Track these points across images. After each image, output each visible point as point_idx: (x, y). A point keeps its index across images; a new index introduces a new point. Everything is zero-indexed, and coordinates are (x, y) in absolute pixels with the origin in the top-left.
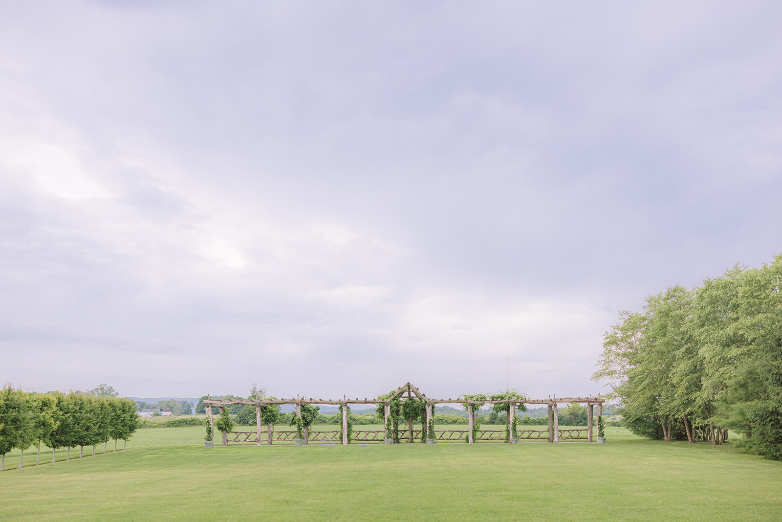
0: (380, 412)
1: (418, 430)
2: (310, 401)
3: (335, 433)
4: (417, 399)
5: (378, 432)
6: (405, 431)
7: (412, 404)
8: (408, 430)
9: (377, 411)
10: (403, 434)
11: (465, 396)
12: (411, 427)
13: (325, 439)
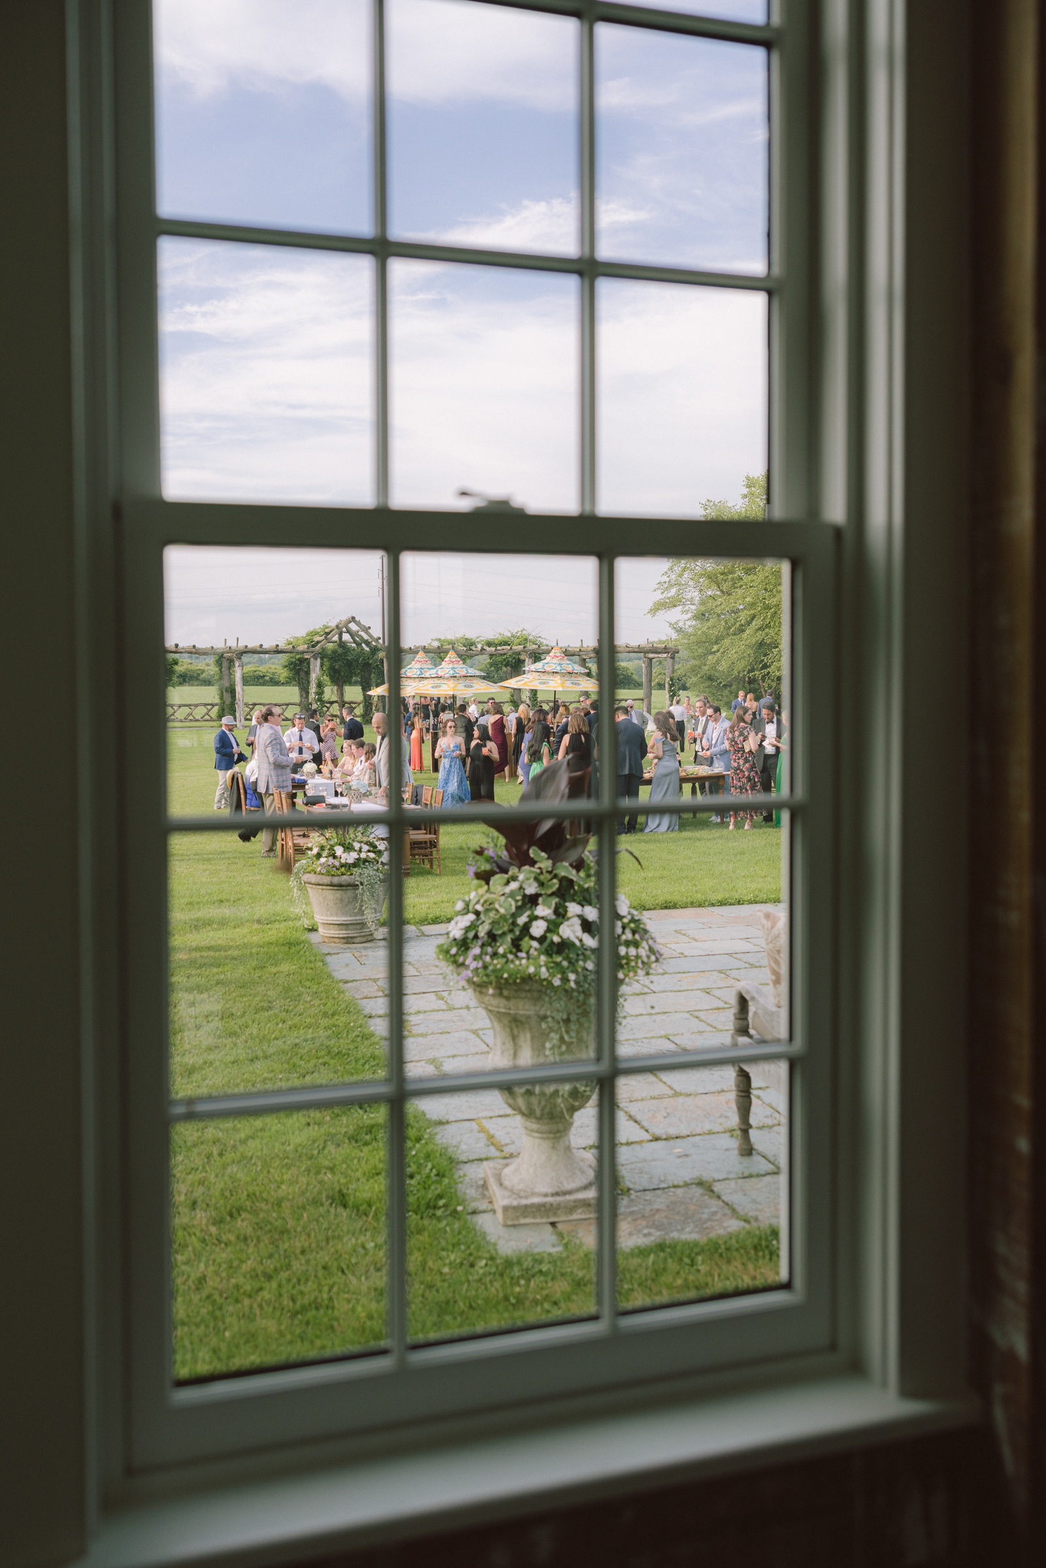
0: (291, 670)
1: (354, 700)
2: (174, 649)
3: (209, 707)
4: (354, 645)
5: (287, 705)
6: (332, 703)
7: (345, 654)
8: (336, 702)
9: (286, 667)
10: (328, 708)
11: (439, 640)
12: (342, 695)
13: (191, 718)
